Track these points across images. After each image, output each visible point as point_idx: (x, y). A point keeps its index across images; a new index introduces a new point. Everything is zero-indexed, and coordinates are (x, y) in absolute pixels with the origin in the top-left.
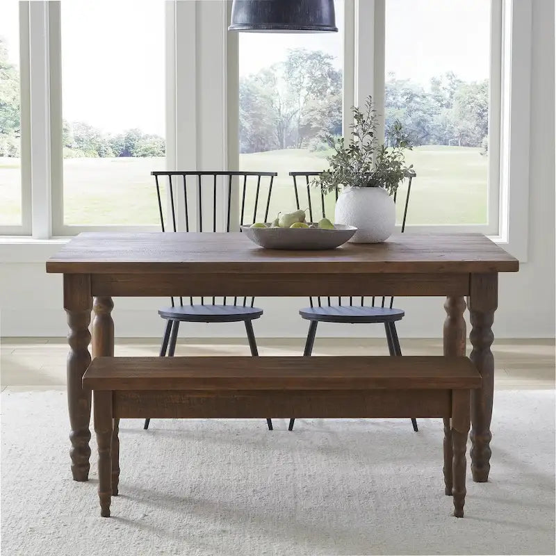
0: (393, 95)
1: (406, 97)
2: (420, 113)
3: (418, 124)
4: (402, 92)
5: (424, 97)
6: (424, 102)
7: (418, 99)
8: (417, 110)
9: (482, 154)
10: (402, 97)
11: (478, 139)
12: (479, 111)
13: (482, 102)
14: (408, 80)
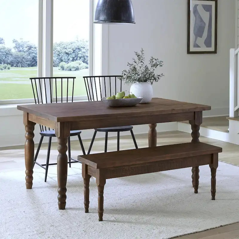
0: (22, 47)
1: (27, 48)
2: (34, 54)
3: (33, 58)
4: (26, 46)
5: (35, 48)
6: (35, 50)
7: (33, 49)
8: (33, 53)
9: (59, 69)
10: (26, 48)
11: (58, 64)
12: (58, 53)
13: (59, 50)
14: (29, 42)
